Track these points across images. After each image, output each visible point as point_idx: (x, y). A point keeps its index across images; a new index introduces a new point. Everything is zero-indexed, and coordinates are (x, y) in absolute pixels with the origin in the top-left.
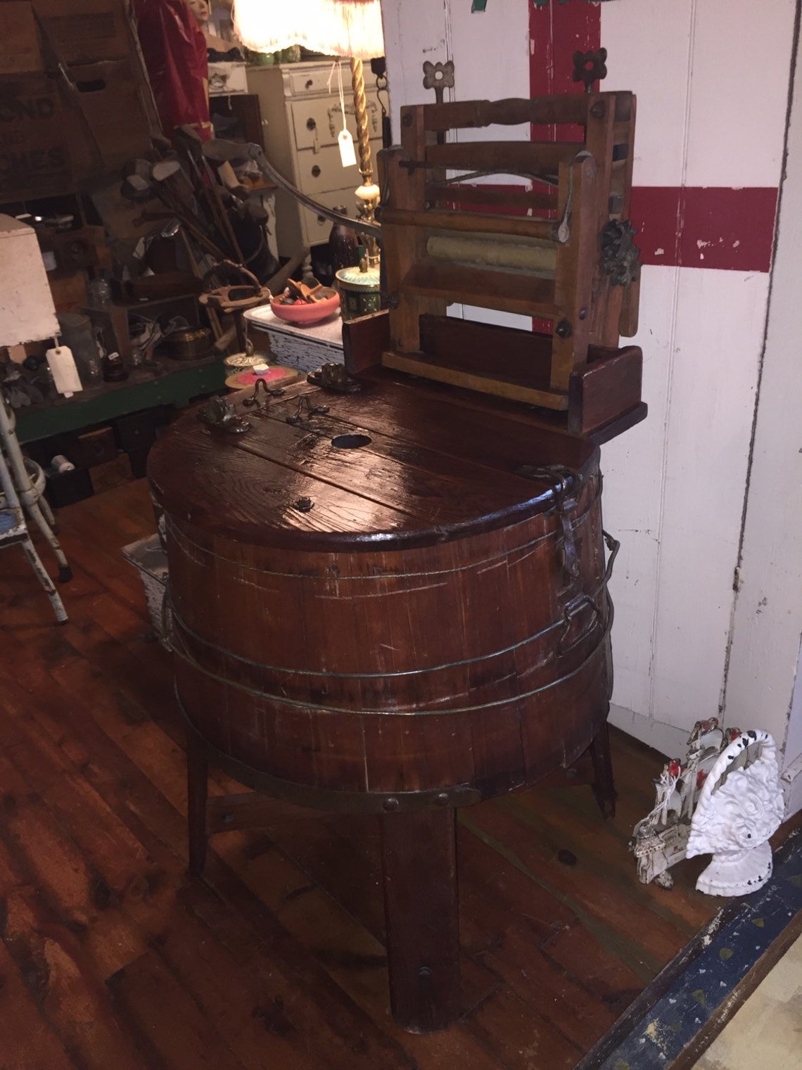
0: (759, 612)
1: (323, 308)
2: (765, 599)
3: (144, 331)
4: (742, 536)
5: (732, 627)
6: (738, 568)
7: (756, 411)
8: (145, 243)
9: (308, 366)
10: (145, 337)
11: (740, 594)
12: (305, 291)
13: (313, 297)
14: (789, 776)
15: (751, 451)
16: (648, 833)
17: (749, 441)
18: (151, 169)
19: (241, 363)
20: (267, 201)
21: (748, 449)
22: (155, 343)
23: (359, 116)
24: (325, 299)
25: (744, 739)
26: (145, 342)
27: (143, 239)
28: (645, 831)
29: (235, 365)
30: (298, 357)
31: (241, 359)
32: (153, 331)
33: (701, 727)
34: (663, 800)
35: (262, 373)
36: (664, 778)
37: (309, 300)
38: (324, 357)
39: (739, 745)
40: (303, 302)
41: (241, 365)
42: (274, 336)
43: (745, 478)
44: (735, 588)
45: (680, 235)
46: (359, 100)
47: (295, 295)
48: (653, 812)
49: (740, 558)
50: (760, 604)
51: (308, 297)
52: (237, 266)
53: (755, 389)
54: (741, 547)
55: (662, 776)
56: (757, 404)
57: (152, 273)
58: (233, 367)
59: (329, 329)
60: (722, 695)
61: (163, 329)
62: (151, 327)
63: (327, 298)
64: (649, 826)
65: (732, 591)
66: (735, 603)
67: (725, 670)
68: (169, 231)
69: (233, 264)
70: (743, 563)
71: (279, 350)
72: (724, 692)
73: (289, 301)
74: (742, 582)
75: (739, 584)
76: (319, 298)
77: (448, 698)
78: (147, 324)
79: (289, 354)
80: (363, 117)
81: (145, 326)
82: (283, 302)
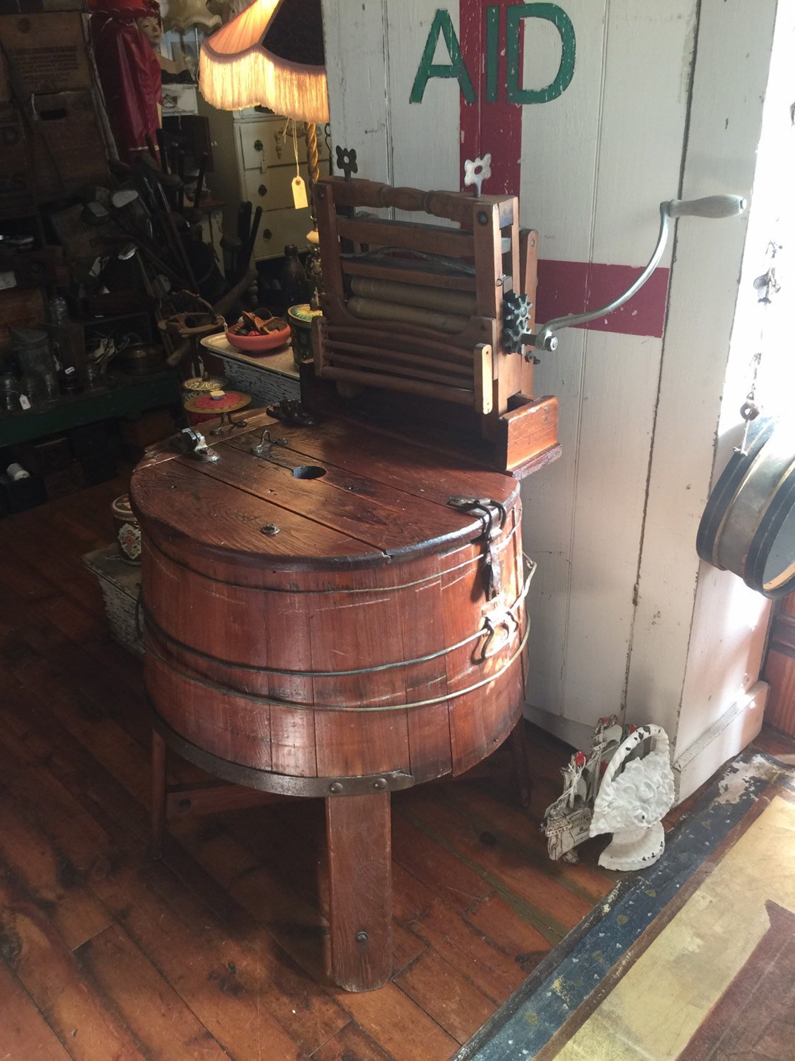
0: (654, 623)
1: (276, 340)
2: (659, 612)
3: (98, 347)
4: (640, 558)
5: (632, 635)
6: (637, 585)
7: (651, 453)
8: (101, 262)
9: (259, 391)
10: (100, 351)
11: (637, 607)
12: (259, 323)
13: (266, 329)
14: (680, 766)
15: (648, 486)
16: (557, 815)
17: (646, 477)
18: (110, 197)
19: (198, 387)
21: (645, 484)
22: (109, 357)
23: (312, 170)
24: (277, 331)
25: (640, 733)
26: (99, 357)
27: (99, 258)
28: (555, 813)
29: (192, 389)
30: (251, 383)
31: (198, 384)
32: (107, 347)
33: (603, 723)
34: (570, 786)
35: (218, 398)
36: (571, 767)
37: (263, 332)
38: (275, 384)
39: (636, 739)
40: (257, 333)
41: (198, 389)
42: (228, 362)
43: (643, 509)
44: (635, 602)
45: (588, 303)
46: (312, 155)
47: (249, 326)
48: (562, 797)
49: (638, 576)
50: (655, 616)
51: (262, 329)
52: (194, 295)
53: (651, 434)
54: (639, 567)
55: (569, 765)
56: (652, 447)
57: (106, 291)
58: (191, 391)
59: (280, 359)
60: (624, 695)
61: (117, 344)
62: (106, 343)
63: (279, 330)
64: (558, 809)
65: (632, 605)
66: (634, 615)
67: (626, 673)
68: (125, 254)
69: (191, 294)
70: (640, 580)
71: (233, 375)
72: (626, 692)
73: (244, 332)
74: (640, 597)
75: (639, 600)
76: (271, 330)
77: (388, 697)
78: (102, 340)
79: (242, 379)
80: (315, 170)
81: (99, 341)
82: (238, 333)
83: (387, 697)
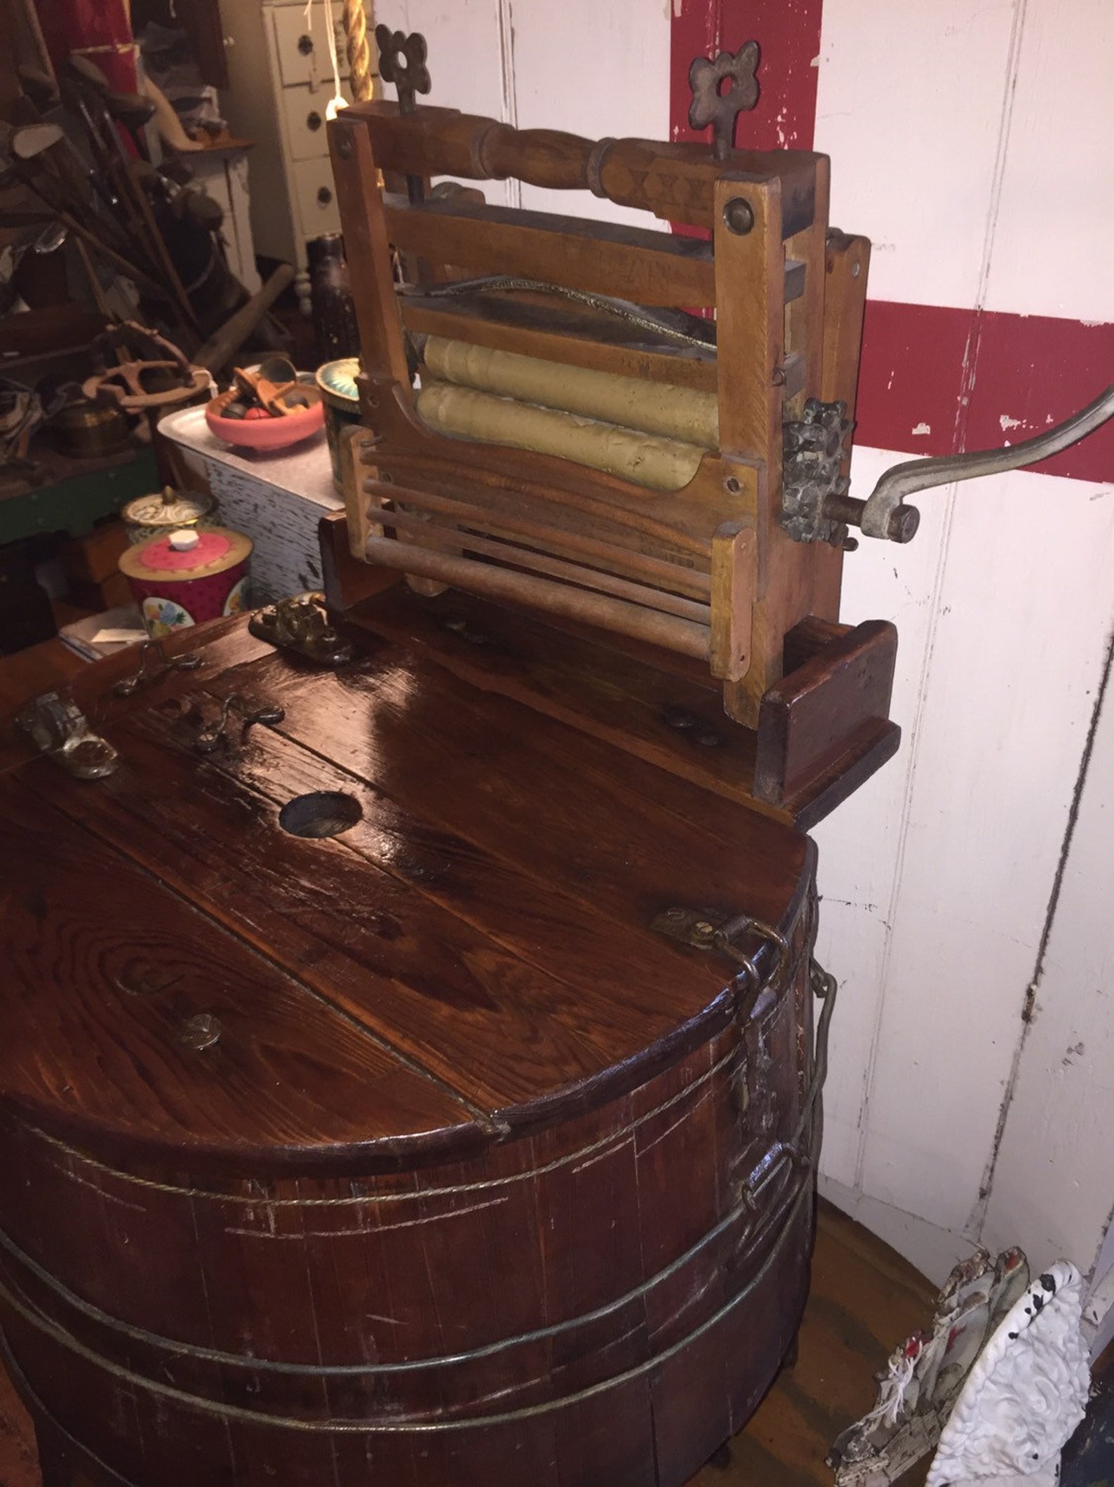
0: (1066, 1062)
1: (296, 427)
2: (1081, 1044)
3: (13, 407)
4: (1046, 936)
5: (1015, 1075)
6: (1034, 987)
7: (1092, 733)
8: (12, 255)
9: (272, 523)
10: (14, 417)
11: (1032, 1026)
12: (266, 392)
13: (280, 405)
14: (1095, 1314)
15: (1077, 800)
16: (861, 1452)
17: (1074, 782)
18: (10, 138)
19: (152, 517)
20: (235, 168)
21: (1071, 795)
22: (33, 426)
23: (358, 83)
24: (301, 408)
25: (1036, 1297)
26: (14, 428)
27: (9, 249)
28: (857, 1449)
29: (142, 521)
30: (256, 506)
31: (152, 510)
32: (29, 407)
33: (961, 1276)
34: (888, 1399)
35: (184, 548)
36: (893, 1368)
37: (274, 412)
38: (300, 513)
39: (1028, 1311)
40: (262, 413)
41: (152, 522)
42: (214, 465)
43: (1061, 842)
44: (1027, 1017)
45: (965, 402)
46: (356, 53)
47: (248, 398)
48: (871, 1416)
49: (1039, 970)
50: (1070, 1050)
51: (271, 404)
52: (148, 332)
53: (1095, 696)
54: (1042, 953)
55: (891, 1365)
56: (1095, 721)
57: (25, 308)
58: (138, 525)
59: (308, 465)
60: (988, 1174)
61: (45, 405)
62: (26, 400)
63: (306, 405)
64: (863, 1439)
65: (1019, 1021)
66: (1023, 1038)
67: (996, 1138)
68: (48, 241)
69: (142, 329)
70: (1043, 979)
71: (225, 488)
72: (992, 1170)
73: (238, 409)
74: (1040, 1009)
75: (1034, 1011)
76: (290, 404)
77: (509, 1391)
78: (20, 395)
79: (240, 498)
80: (365, 84)
81: (14, 397)
82: (226, 413)
83: (505, 1392)
